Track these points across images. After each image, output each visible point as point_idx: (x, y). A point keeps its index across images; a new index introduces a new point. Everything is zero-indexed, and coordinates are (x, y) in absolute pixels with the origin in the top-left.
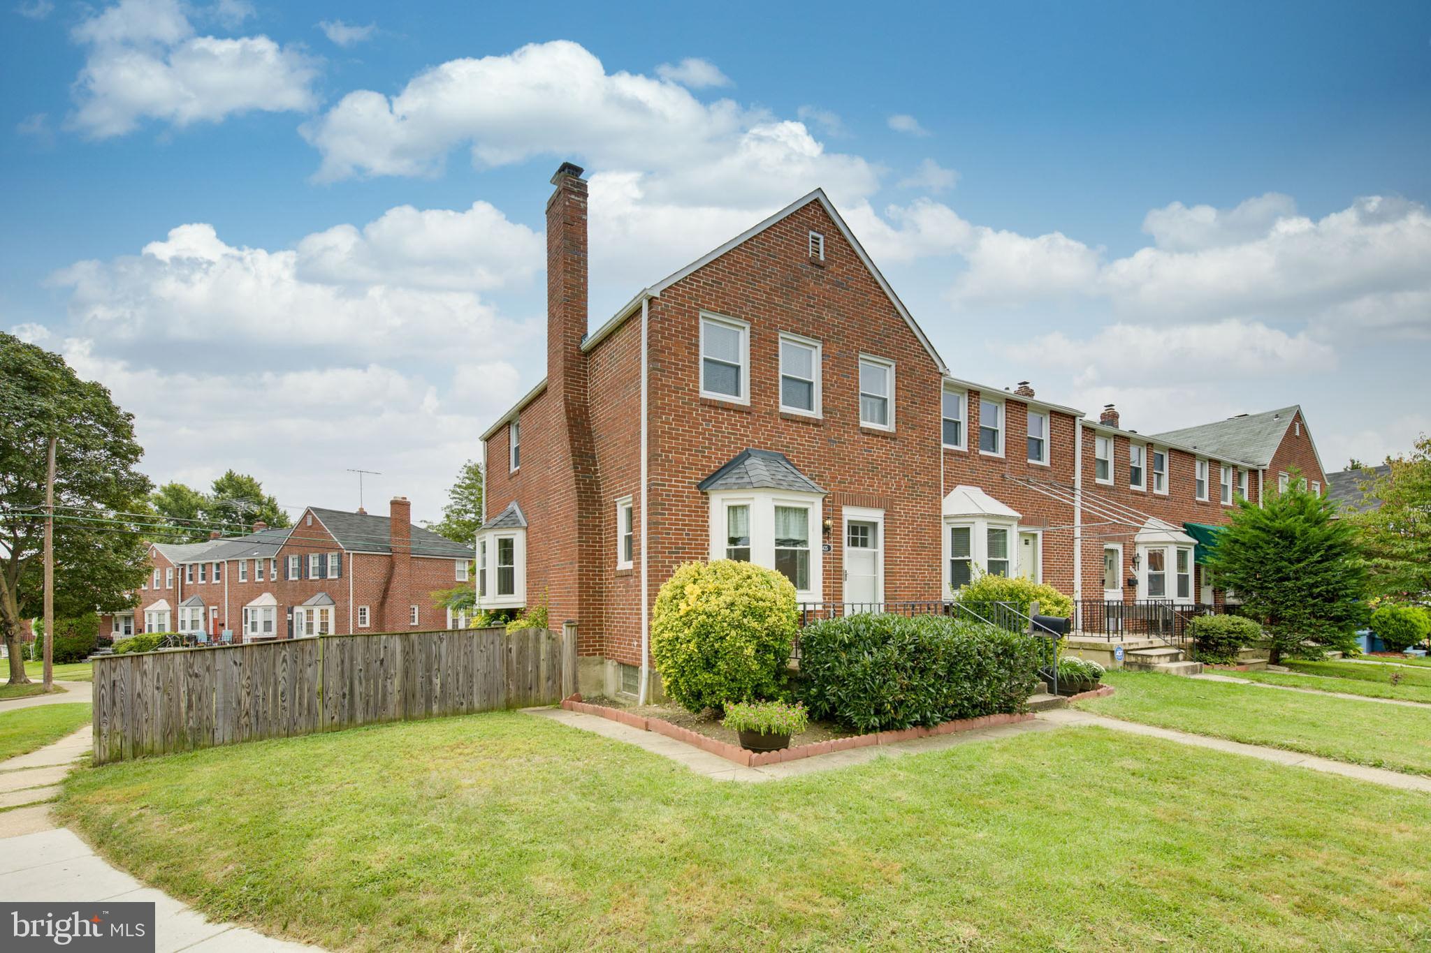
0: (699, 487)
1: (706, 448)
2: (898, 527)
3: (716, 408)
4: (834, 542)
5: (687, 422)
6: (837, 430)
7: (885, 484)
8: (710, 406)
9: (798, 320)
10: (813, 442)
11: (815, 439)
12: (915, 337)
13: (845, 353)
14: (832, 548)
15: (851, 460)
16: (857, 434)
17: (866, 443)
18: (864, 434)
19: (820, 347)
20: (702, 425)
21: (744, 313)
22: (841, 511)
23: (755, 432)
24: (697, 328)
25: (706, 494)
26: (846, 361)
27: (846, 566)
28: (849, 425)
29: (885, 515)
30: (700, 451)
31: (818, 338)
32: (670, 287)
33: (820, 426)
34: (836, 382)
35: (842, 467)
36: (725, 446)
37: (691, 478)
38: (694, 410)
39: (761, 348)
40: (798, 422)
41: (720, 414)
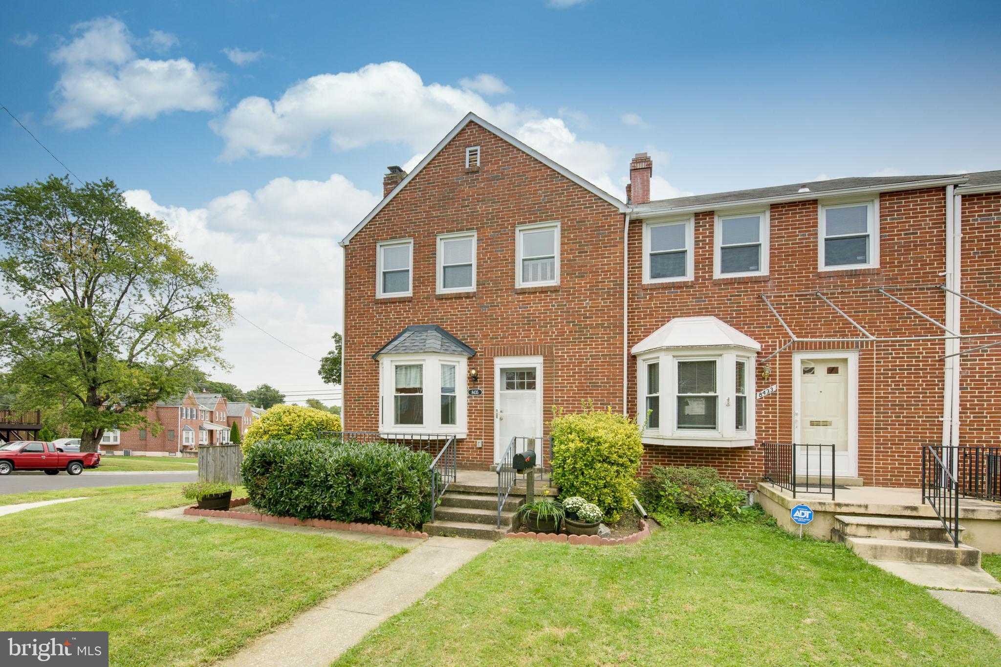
0: (373, 357)
1: (378, 331)
2: (560, 370)
3: (385, 303)
4: (485, 387)
5: (366, 317)
6: (490, 297)
7: (543, 333)
8: (381, 303)
9: (453, 221)
10: (465, 311)
11: (468, 308)
12: (586, 190)
13: (500, 231)
14: (483, 392)
15: (504, 318)
16: (511, 295)
17: (521, 301)
18: (518, 294)
19: (475, 234)
20: (376, 316)
21: (407, 233)
22: (493, 362)
23: (415, 313)
24: (375, 255)
25: (378, 361)
26: (500, 238)
27: (497, 405)
28: (502, 290)
29: (544, 360)
30: (374, 334)
31: (473, 229)
32: (356, 235)
33: (472, 297)
34: (489, 258)
35: (494, 326)
36: (392, 327)
37: (368, 352)
38: (371, 308)
39: (421, 252)
40: (451, 298)
41: (389, 307)
